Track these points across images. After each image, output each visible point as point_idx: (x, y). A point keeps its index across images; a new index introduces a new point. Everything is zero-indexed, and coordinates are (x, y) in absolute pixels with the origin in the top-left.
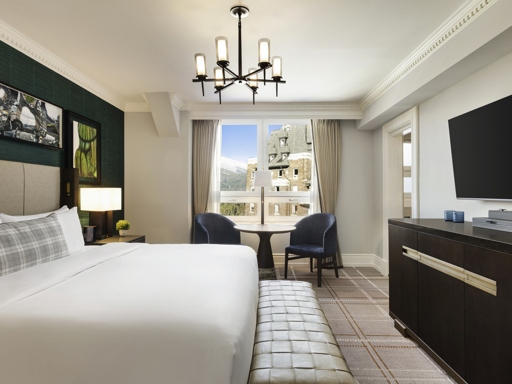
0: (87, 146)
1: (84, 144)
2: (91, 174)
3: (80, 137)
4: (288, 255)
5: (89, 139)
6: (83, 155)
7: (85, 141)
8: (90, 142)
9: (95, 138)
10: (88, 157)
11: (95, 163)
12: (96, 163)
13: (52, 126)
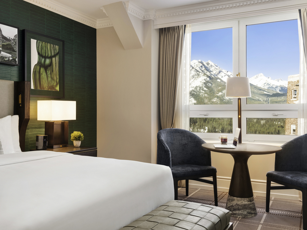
0: (48, 61)
1: (43, 60)
2: (53, 87)
3: (39, 53)
4: (270, 183)
5: (49, 55)
6: (42, 70)
7: (45, 58)
8: (51, 58)
9: (57, 54)
10: (49, 72)
11: (56, 77)
12: (58, 77)
13: (7, 45)
